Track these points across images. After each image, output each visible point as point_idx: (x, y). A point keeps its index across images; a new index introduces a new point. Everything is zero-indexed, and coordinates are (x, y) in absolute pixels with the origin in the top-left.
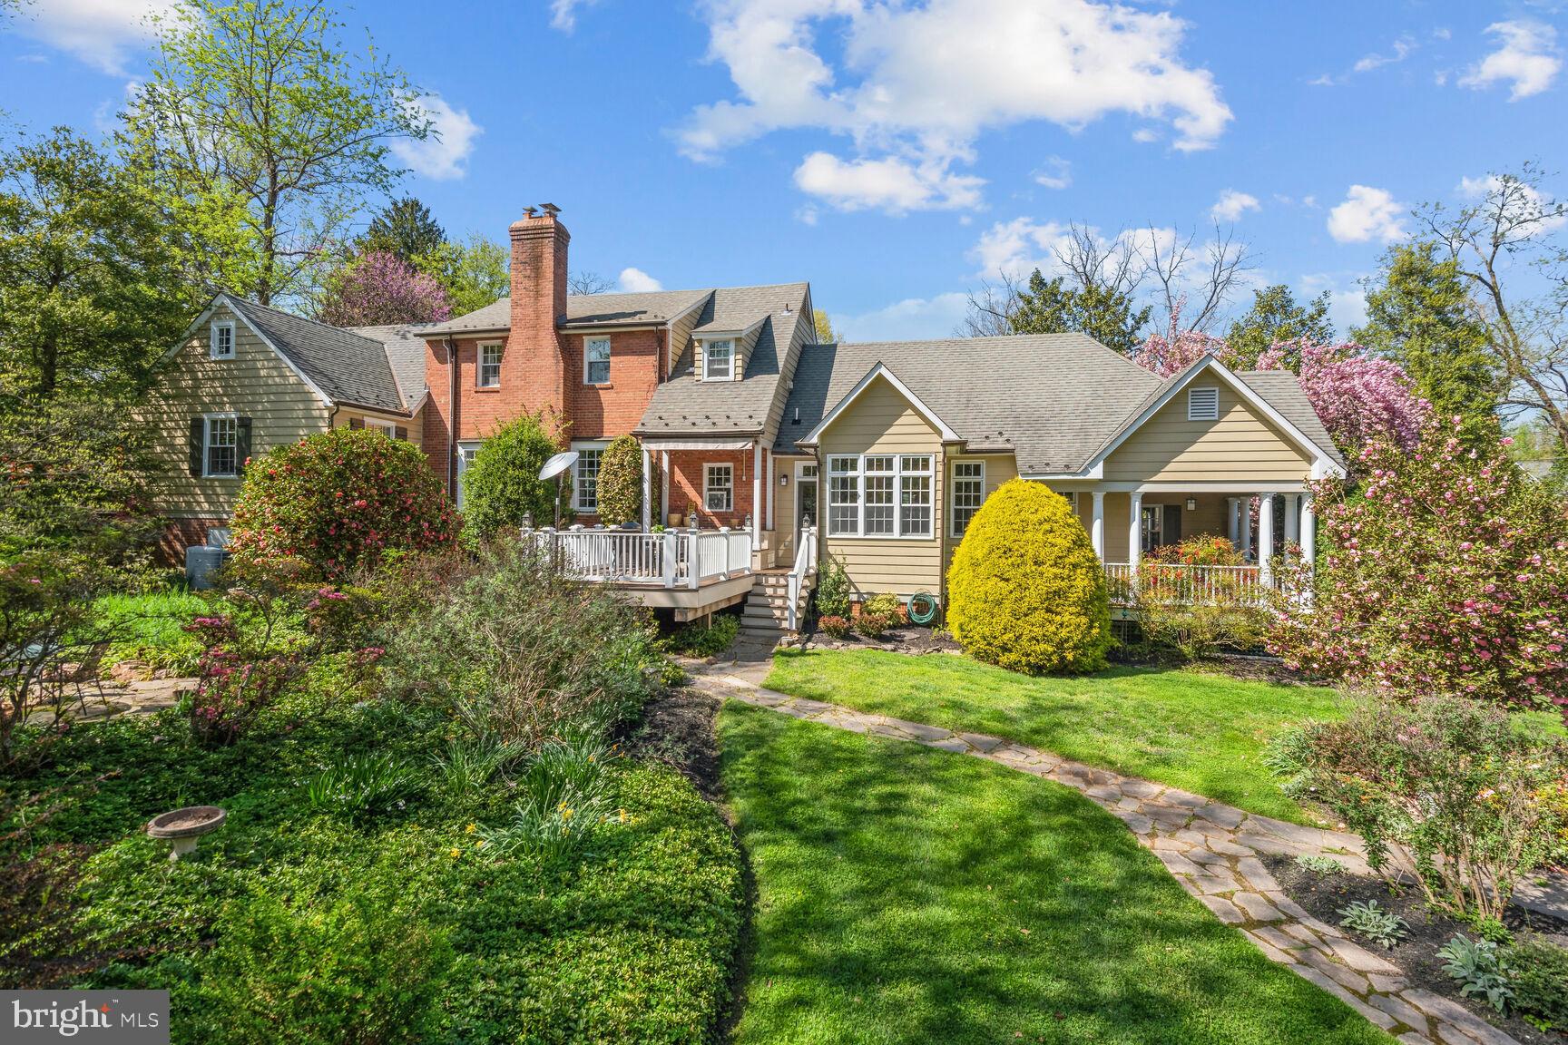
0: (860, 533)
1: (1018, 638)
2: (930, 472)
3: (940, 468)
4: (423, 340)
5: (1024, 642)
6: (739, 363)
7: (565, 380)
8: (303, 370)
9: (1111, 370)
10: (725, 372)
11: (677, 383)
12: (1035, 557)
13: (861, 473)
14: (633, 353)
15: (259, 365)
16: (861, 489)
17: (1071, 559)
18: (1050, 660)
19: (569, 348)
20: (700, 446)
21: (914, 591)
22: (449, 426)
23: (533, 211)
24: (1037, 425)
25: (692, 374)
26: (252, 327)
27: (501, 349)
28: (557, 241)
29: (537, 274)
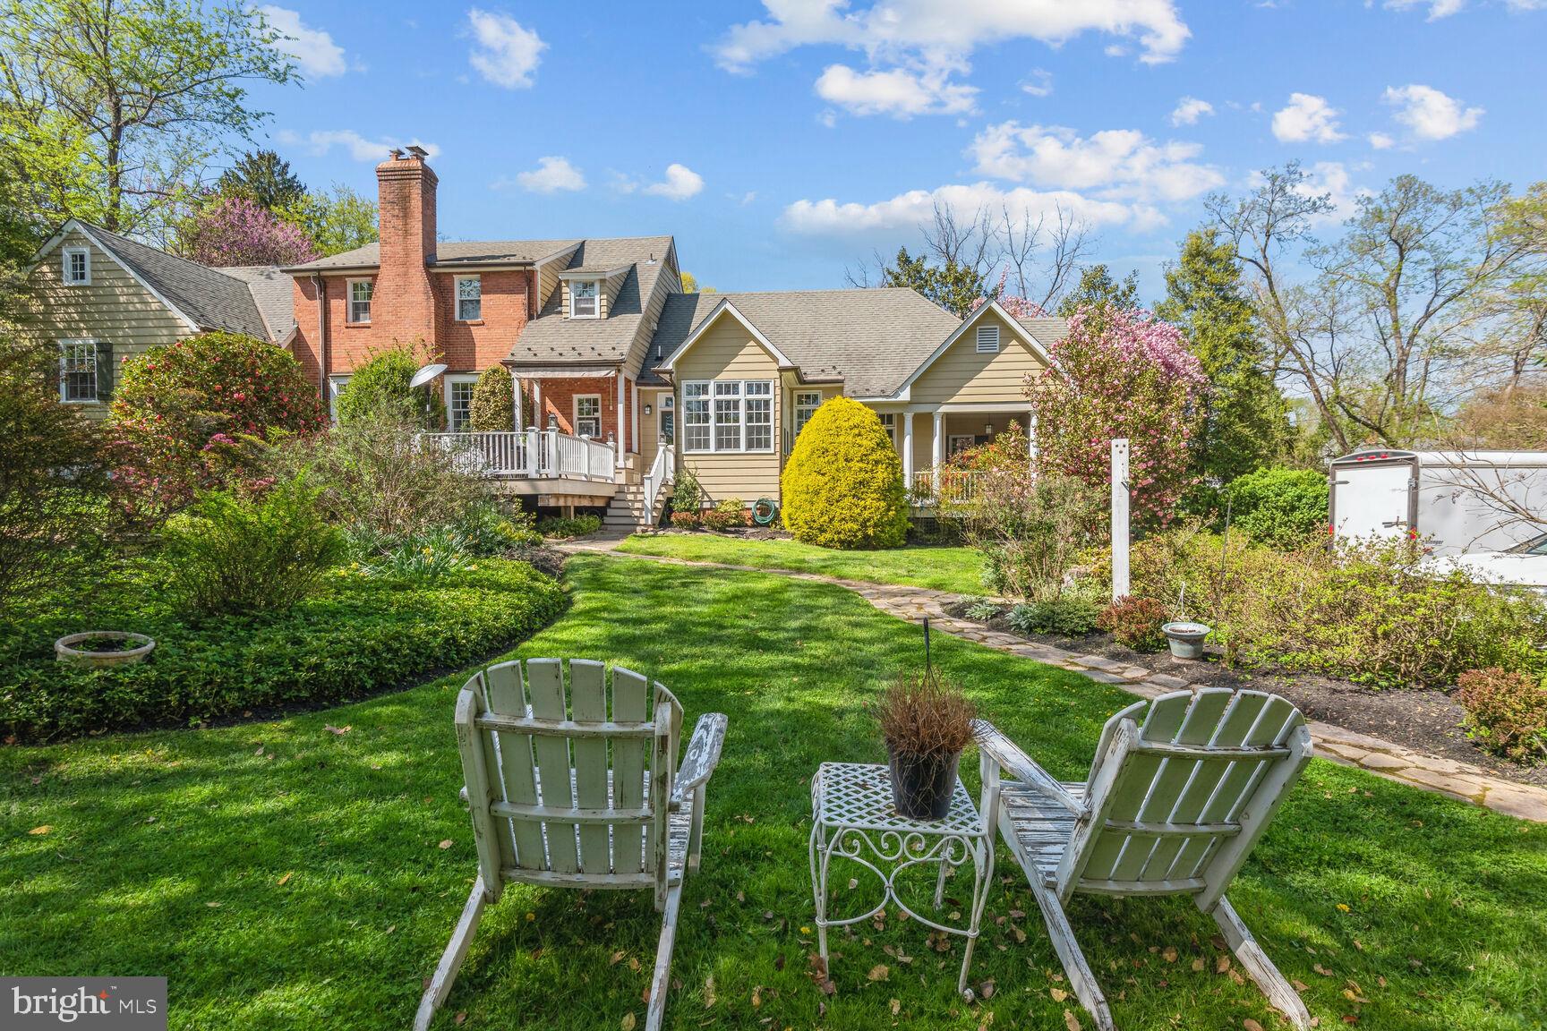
0: (712, 450)
1: (831, 520)
2: (770, 396)
3: (778, 391)
4: (290, 277)
5: (836, 523)
6: (604, 302)
7: (436, 315)
8: (167, 297)
9: (929, 318)
10: (591, 311)
11: (545, 320)
12: (846, 455)
13: (711, 397)
14: (503, 292)
15: (118, 291)
16: (712, 411)
17: (874, 457)
18: (856, 536)
19: (439, 285)
20: (567, 374)
21: (757, 497)
22: (320, 360)
23: (400, 153)
24: (864, 360)
25: (560, 313)
26: (108, 253)
27: (371, 286)
28: (424, 183)
29: (406, 214)
